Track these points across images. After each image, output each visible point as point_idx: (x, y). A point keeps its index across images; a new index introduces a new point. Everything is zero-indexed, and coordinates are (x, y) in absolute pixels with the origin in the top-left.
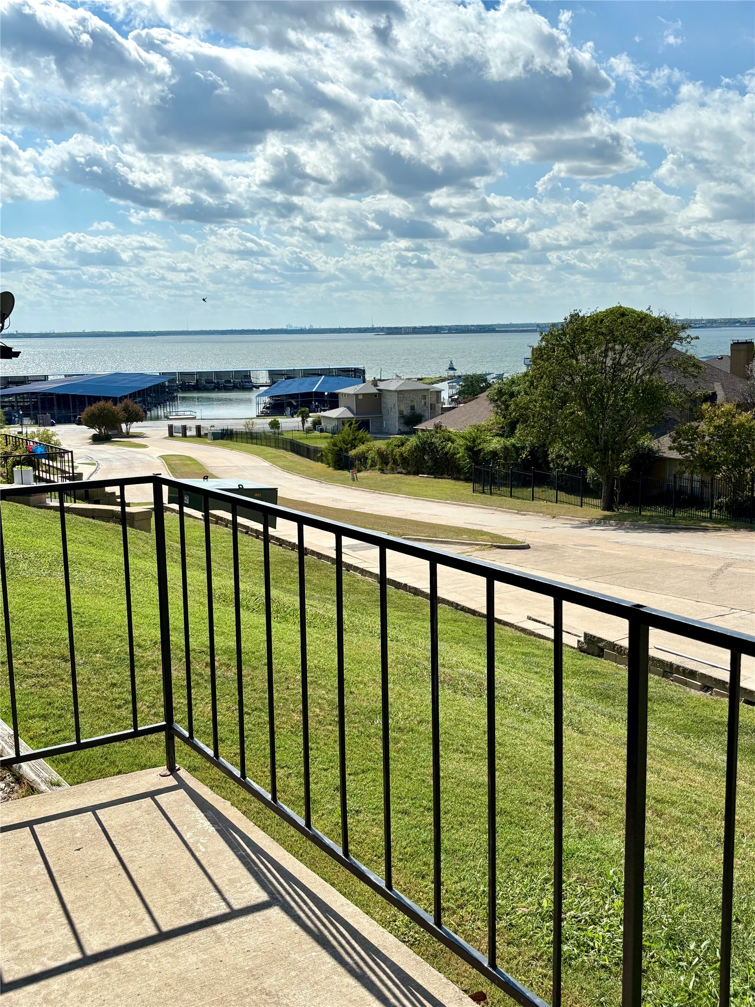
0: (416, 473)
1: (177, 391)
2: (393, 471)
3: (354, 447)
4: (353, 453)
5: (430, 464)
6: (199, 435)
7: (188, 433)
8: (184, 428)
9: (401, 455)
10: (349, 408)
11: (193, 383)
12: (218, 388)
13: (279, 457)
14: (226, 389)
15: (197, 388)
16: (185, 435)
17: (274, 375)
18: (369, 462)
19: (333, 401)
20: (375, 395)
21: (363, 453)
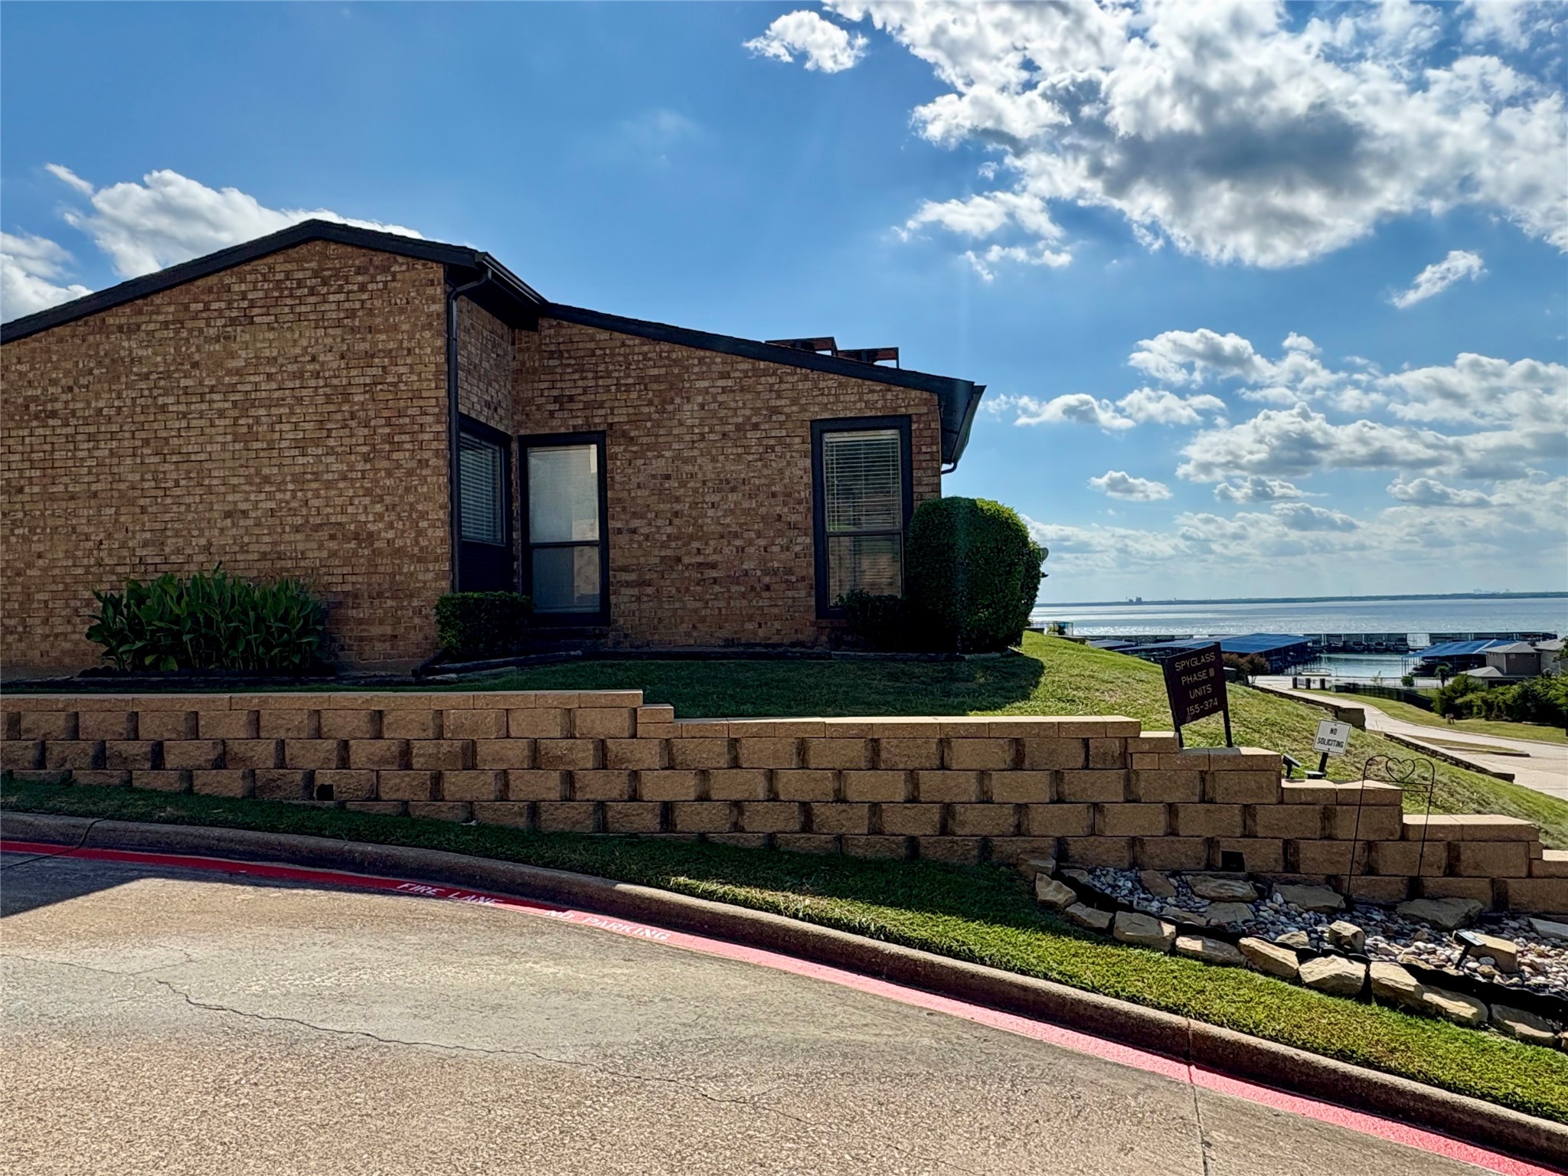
0: (1520, 721)
1: (1321, 652)
2: (1498, 718)
3: (1462, 695)
4: (1459, 701)
5: (1533, 711)
6: (1323, 687)
7: (1312, 686)
8: (1308, 681)
9: (1504, 702)
10: (1498, 668)
11: (1341, 644)
12: (1368, 650)
13: (1393, 707)
14: (1378, 652)
15: (1345, 649)
16: (1308, 687)
17: (1435, 638)
18: (1475, 709)
19: (1481, 661)
20: (1532, 654)
21: (1471, 701)
